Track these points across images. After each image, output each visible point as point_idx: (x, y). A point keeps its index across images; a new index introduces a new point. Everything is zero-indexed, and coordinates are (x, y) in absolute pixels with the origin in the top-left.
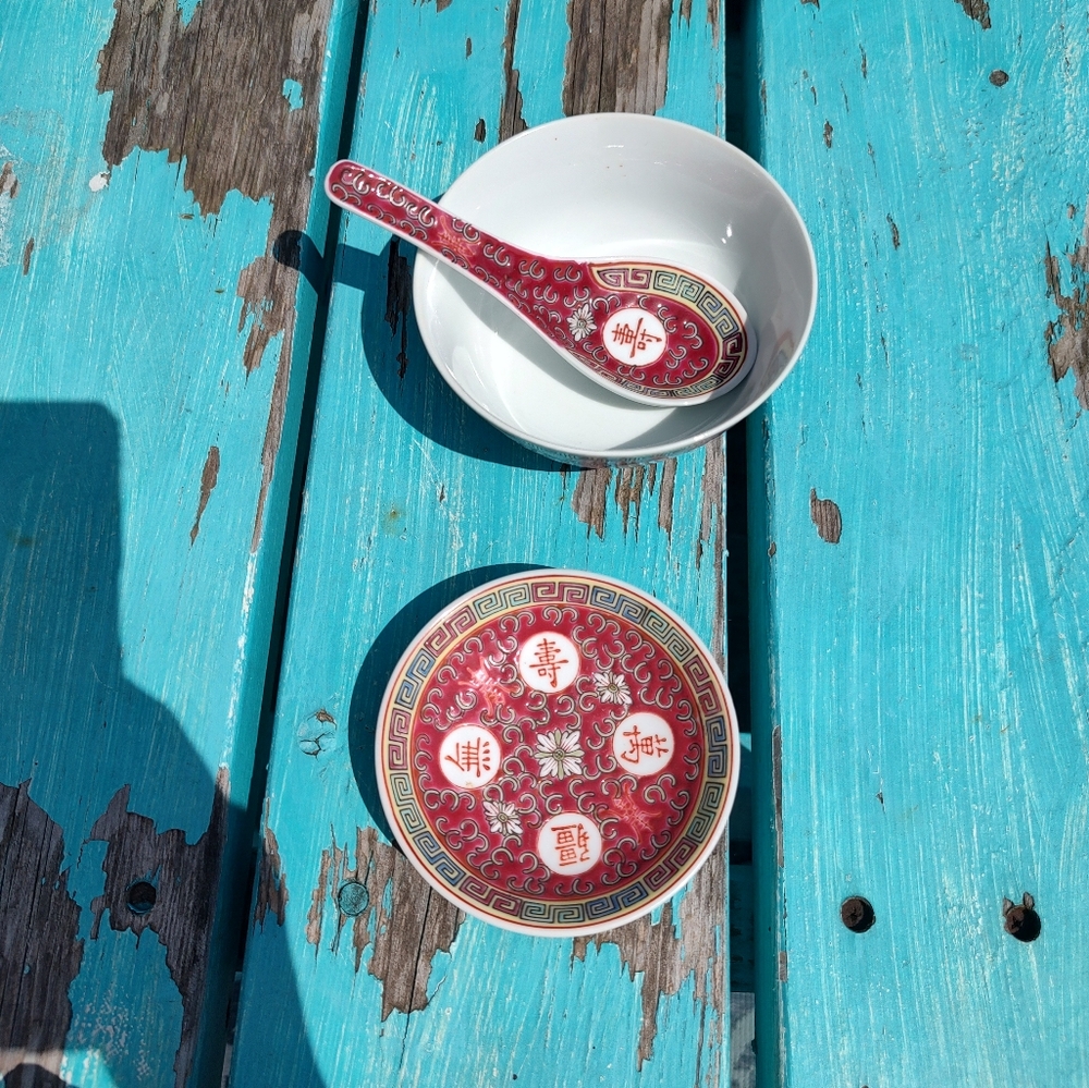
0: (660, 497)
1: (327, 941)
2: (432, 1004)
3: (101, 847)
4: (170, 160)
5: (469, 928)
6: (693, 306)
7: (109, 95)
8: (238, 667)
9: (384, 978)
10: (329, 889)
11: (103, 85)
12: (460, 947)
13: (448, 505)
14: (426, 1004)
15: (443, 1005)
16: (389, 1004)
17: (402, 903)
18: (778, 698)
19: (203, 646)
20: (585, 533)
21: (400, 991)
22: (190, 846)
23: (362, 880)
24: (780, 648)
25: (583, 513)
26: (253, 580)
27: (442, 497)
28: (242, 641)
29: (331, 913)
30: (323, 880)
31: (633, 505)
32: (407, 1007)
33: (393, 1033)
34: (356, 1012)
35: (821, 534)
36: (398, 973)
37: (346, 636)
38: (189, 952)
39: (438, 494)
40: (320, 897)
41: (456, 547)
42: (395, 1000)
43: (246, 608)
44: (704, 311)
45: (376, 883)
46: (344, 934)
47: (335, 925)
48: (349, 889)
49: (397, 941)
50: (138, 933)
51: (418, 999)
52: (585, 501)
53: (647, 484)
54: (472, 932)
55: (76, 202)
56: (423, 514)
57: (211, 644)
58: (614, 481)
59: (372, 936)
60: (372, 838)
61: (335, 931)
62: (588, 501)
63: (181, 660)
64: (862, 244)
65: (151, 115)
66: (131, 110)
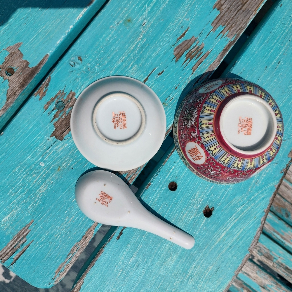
0: (197, 62)
1: (48, 110)
2: (64, 141)
3: (7, 53)
8: (67, 32)
9: (56, 128)
10: (56, 100)
13: (144, 28)
14: (62, 140)
15: (66, 143)
16: (54, 134)
19: (61, 21)
20: (172, 58)
21: (58, 133)
22: (29, 67)
23: (65, 103)
25: (176, 52)
26: (83, 13)
27: (144, 24)
28: (71, 27)
29: (53, 106)
30: (56, 97)
31: (189, 59)
32: (58, 138)
33: (51, 141)
34: (45, 131)
36: (60, 129)
37: (98, 43)
38: (14, 92)
39: (143, 23)
40: (53, 100)
41: (139, 39)
42: (56, 134)
43: (77, 19)
45: (68, 106)
46: (53, 112)
48: (61, 103)
49: (65, 122)
50: (5, 79)
51: (61, 138)
52: (179, 50)
53: (196, 57)
56: (136, 26)
57: (63, 22)
58: (188, 50)
59: (60, 117)
60: (74, 95)
61: (51, 110)
62: (179, 51)
63: (54, 21)
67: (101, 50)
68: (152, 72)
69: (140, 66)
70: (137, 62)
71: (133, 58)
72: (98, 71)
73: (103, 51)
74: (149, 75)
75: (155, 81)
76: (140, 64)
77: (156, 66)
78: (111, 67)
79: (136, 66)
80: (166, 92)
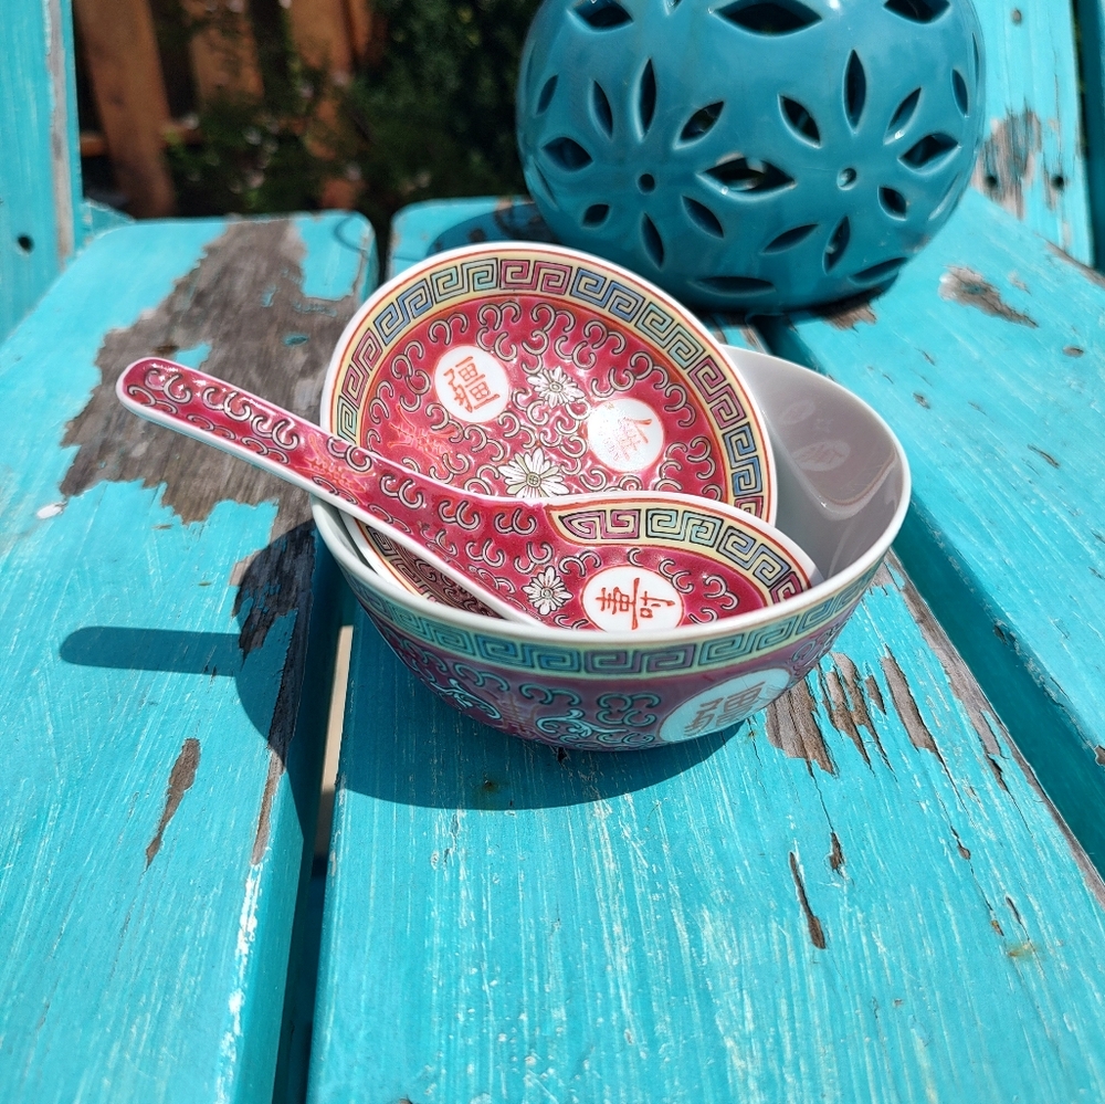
0: (900, 715)
4: (145, 485)
7: (73, 450)
8: (228, 1045)
11: (67, 441)
13: (573, 764)
19: (160, 1020)
20: (804, 770)
25: (788, 747)
26: (255, 906)
27: (562, 756)
28: (236, 1002)
31: (863, 730)
37: (434, 967)
39: (555, 753)
43: (243, 947)
52: (786, 732)
53: (872, 704)
55: (16, 529)
56: (537, 779)
57: (176, 1013)
58: (821, 707)
62: (792, 733)
63: (116, 1048)
64: (1015, 467)
65: (125, 458)
66: (101, 458)
67: (481, 982)
68: (798, 879)
69: (727, 900)
70: (694, 894)
71: (657, 897)
72: (556, 1091)
73: (491, 978)
74: (805, 902)
75: (852, 902)
76: (717, 893)
77: (786, 845)
78: (607, 1014)
79: (706, 914)
80: (953, 905)
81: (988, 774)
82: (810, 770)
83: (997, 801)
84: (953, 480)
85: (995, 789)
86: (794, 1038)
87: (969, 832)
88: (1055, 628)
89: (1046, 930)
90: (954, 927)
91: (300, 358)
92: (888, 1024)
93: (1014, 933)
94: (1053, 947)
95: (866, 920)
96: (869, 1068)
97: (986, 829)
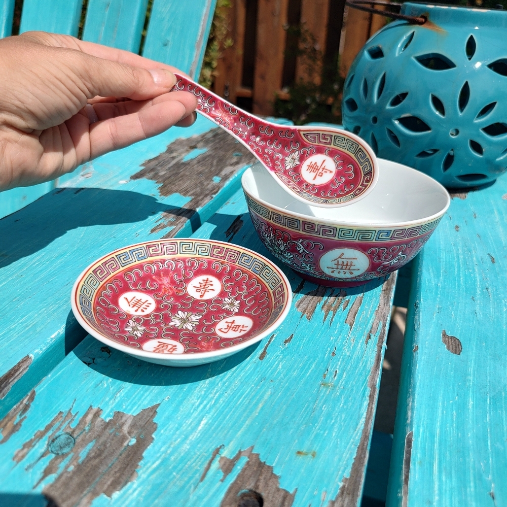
0: (349, 313)
1: (25, 462)
4: (157, 183)
5: (135, 486)
6: (353, 156)
7: (143, 168)
10: (50, 433)
11: (143, 165)
12: (121, 497)
17: (95, 457)
18: (412, 417)
20: (299, 316)
23: (75, 436)
24: (417, 392)
25: (301, 308)
29: (41, 446)
30: (48, 428)
31: (331, 313)
35: (448, 348)
40: (40, 435)
44: (358, 159)
45: (83, 440)
46: (41, 462)
47: (39, 455)
48: (63, 438)
49: (76, 480)
52: (303, 305)
53: (342, 307)
54: (135, 489)
58: (323, 302)
59: (60, 471)
60: (97, 414)
61: (36, 458)
62: (305, 306)
63: (44, 309)
64: (474, 259)
65: (156, 174)
66: (149, 172)
68: (270, 341)
74: (267, 348)
75: (282, 352)
77: (275, 332)
80: (315, 366)
81: (364, 338)
82: (302, 316)
83: (359, 346)
84: (443, 255)
85: (363, 342)
86: (230, 377)
87: (341, 350)
88: (436, 309)
89: (342, 382)
90: (310, 371)
91: (235, 160)
92: (263, 385)
93: (330, 379)
94: (339, 388)
95: (282, 359)
96: (247, 392)
97: (348, 351)
